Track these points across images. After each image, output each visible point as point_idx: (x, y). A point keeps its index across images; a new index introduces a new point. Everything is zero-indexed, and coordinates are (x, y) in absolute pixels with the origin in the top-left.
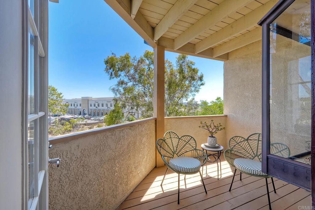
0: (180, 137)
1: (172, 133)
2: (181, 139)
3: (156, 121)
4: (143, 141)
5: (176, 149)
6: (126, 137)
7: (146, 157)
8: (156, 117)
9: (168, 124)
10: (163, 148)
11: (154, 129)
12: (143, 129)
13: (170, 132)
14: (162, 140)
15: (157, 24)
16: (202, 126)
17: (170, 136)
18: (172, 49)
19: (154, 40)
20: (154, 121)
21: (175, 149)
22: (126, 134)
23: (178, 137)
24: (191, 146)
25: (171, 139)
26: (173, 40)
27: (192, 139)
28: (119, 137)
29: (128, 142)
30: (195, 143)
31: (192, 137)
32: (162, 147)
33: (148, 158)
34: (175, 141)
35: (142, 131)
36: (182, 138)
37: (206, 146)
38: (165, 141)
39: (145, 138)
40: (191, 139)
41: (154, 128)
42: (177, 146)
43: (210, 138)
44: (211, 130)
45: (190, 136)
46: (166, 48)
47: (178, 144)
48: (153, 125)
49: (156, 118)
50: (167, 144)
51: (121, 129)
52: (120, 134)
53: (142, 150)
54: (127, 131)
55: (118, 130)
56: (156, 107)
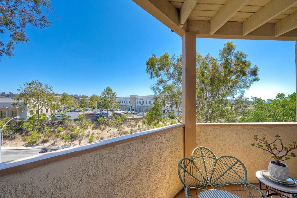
0: (217, 158)
1: (205, 149)
2: (220, 160)
3: (184, 128)
4: (163, 156)
5: (211, 177)
6: (134, 153)
7: (168, 177)
8: (184, 123)
9: (202, 133)
10: (189, 173)
11: (182, 139)
12: (164, 141)
13: (201, 148)
14: (189, 159)
15: (183, 2)
16: (258, 144)
17: (202, 154)
18: (207, 34)
19: (180, 25)
20: (182, 129)
21: (209, 175)
22: (134, 150)
23: (214, 157)
24: (237, 176)
25: (204, 159)
26: (209, 22)
27: (239, 163)
28: (123, 154)
29: (138, 160)
30: (244, 172)
31: (238, 161)
32: (187, 172)
33: (172, 177)
34: (210, 163)
35: (162, 143)
36: (222, 159)
37: (266, 178)
38: (192, 161)
39: (166, 152)
40: (236, 163)
41: (182, 137)
42: (213, 171)
43: (275, 166)
44: (275, 152)
45: (234, 158)
46: (198, 33)
47: (214, 169)
48: (181, 133)
49: (184, 125)
50: (196, 166)
51: (127, 144)
52: (125, 150)
53: (161, 168)
54: (136, 145)
55: (121, 145)
56: (185, 110)
